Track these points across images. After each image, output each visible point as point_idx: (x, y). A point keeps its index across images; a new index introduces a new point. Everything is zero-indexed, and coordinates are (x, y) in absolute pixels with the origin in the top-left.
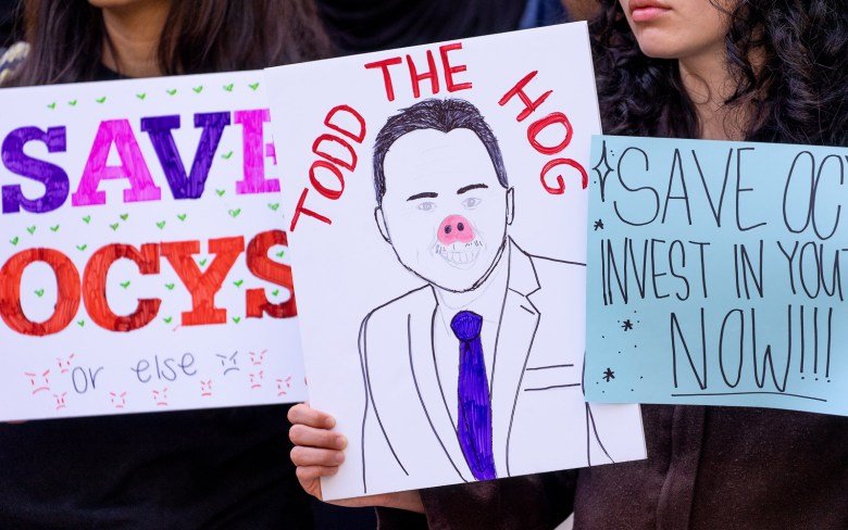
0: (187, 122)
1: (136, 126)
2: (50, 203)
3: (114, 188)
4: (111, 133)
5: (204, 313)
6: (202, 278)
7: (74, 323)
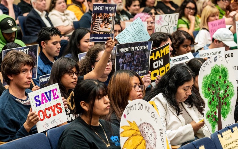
0: (48, 92)
1: (44, 94)
2: (40, 105)
3: (44, 101)
4: (43, 95)
5: (55, 115)
6: (53, 110)
7: (45, 119)
